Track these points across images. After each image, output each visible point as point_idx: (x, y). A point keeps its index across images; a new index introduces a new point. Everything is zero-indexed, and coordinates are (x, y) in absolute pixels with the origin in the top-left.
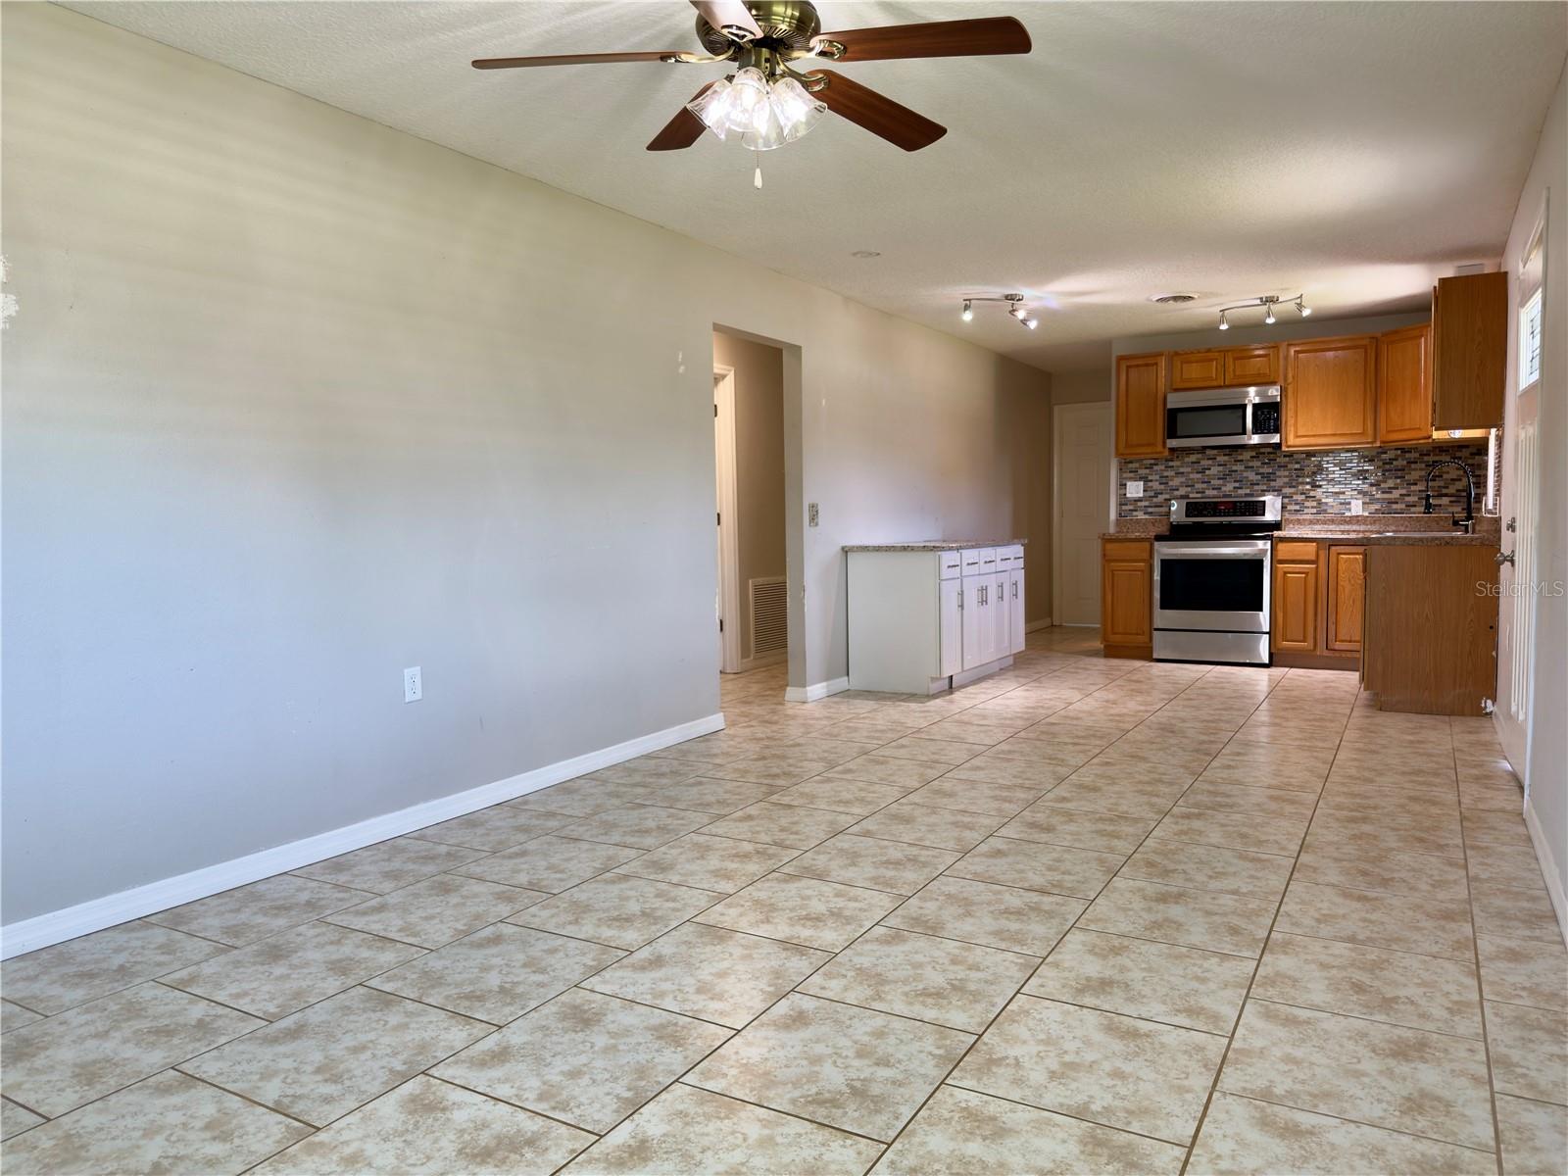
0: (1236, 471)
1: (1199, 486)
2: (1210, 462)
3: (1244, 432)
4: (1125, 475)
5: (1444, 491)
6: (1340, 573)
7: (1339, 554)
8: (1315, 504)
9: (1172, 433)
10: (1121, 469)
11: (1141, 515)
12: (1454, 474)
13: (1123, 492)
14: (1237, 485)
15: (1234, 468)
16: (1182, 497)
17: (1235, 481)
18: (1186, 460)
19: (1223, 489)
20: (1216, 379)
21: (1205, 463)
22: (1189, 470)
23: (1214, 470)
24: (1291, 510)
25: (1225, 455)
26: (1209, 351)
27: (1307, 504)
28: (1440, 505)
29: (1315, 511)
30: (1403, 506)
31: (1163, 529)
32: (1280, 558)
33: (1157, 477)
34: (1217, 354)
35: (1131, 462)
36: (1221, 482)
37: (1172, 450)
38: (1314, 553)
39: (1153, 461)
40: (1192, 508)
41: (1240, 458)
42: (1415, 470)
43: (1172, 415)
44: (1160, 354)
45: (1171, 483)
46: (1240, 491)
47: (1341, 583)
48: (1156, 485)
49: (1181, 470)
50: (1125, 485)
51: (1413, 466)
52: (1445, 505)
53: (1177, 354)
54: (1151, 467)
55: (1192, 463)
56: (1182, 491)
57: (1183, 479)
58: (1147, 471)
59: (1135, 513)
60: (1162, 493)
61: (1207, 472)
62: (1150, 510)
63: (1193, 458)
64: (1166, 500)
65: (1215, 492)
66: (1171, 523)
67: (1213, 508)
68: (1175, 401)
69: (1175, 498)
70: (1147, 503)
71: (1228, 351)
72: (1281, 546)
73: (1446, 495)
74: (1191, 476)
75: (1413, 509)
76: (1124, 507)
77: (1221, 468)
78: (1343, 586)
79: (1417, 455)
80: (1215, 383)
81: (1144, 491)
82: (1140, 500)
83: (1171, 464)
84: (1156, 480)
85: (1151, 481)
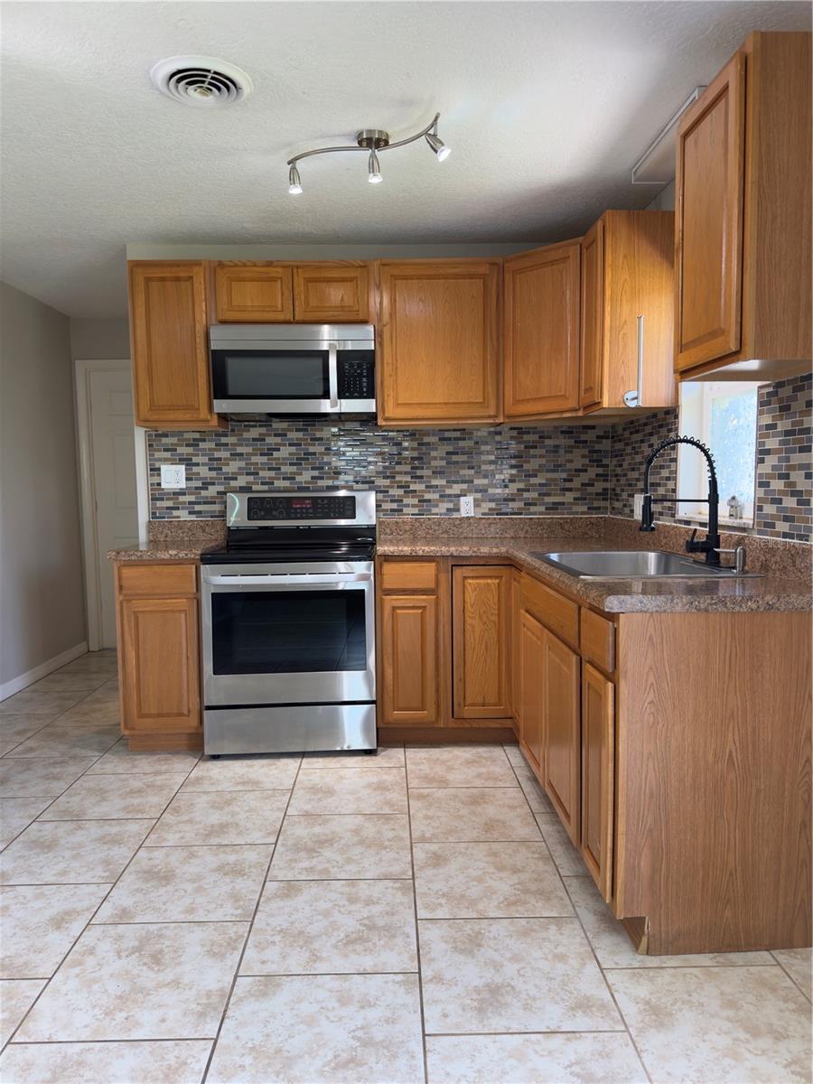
0: (314, 454)
1: (264, 474)
2: (278, 440)
3: (326, 395)
4: (157, 455)
5: (568, 485)
6: (468, 606)
7: (465, 578)
8: (415, 501)
9: (220, 389)
10: (150, 445)
11: (183, 515)
12: (578, 464)
13: (155, 480)
14: (316, 473)
15: (312, 449)
16: (243, 490)
17: (313, 469)
18: (246, 435)
19: (298, 478)
20: (282, 311)
21: (271, 440)
22: (249, 450)
23: (285, 452)
24: (386, 510)
25: (297, 430)
26: (269, 264)
27: (406, 501)
28: (563, 504)
29: (416, 511)
30: (521, 504)
31: (215, 538)
32: (386, 586)
33: (205, 459)
34: (280, 270)
35: (166, 436)
36: (294, 469)
37: (224, 417)
38: (433, 577)
39: (197, 436)
40: (257, 507)
41: (318, 435)
42: (535, 456)
43: (219, 362)
44: (198, 263)
45: (225, 469)
46: (321, 483)
47: (469, 621)
48: (204, 471)
49: (239, 450)
50: (159, 469)
51: (532, 451)
52: (569, 503)
53: (221, 265)
54: (194, 444)
55: (254, 440)
56: (242, 481)
57: (242, 464)
58: (190, 450)
59: (175, 513)
60: (213, 484)
61: (276, 454)
62: (197, 508)
63: (255, 432)
64: (218, 493)
65: (287, 484)
66: (229, 527)
67: (285, 506)
68: (223, 339)
69: (234, 491)
70: (192, 498)
71: (298, 267)
72: (388, 568)
73: (570, 490)
74: (254, 459)
75: (533, 509)
76: (159, 504)
77: (293, 449)
78: (471, 625)
79: (536, 437)
80: (281, 317)
81: (187, 479)
82: (182, 493)
83: (224, 440)
84: (204, 464)
85: (197, 465)
